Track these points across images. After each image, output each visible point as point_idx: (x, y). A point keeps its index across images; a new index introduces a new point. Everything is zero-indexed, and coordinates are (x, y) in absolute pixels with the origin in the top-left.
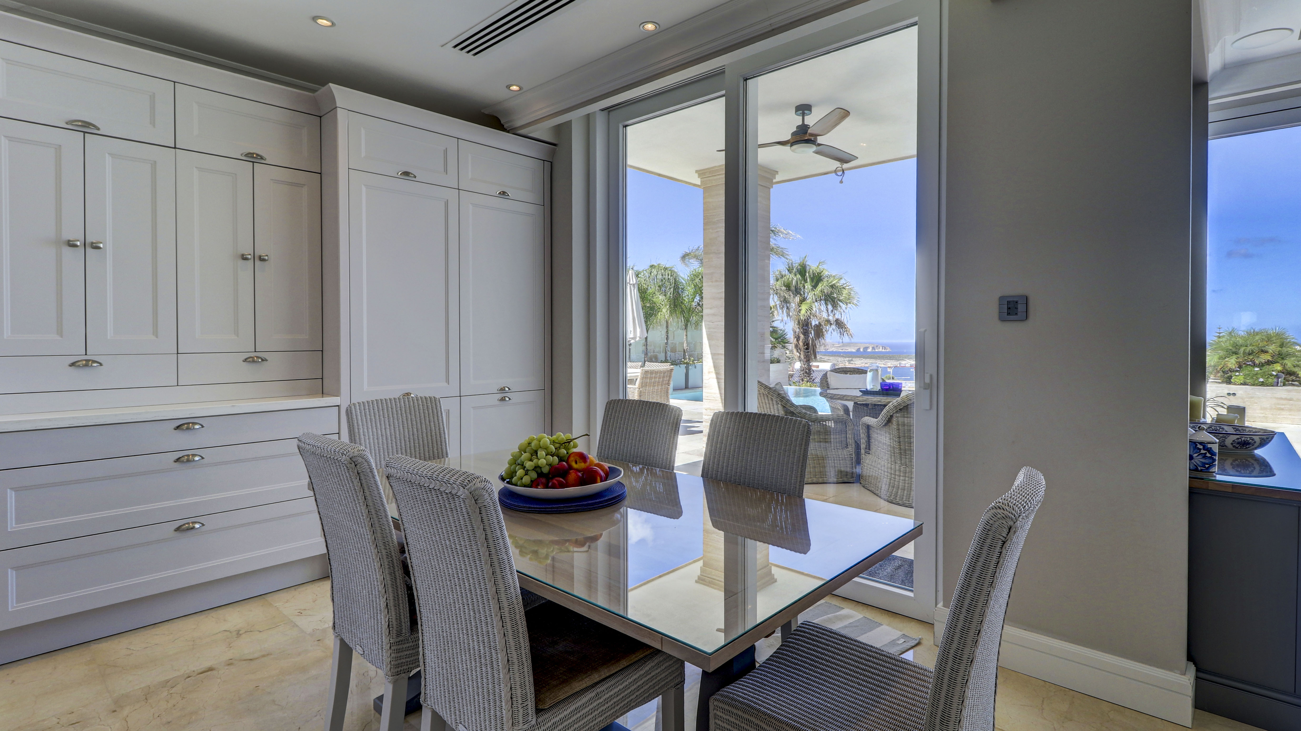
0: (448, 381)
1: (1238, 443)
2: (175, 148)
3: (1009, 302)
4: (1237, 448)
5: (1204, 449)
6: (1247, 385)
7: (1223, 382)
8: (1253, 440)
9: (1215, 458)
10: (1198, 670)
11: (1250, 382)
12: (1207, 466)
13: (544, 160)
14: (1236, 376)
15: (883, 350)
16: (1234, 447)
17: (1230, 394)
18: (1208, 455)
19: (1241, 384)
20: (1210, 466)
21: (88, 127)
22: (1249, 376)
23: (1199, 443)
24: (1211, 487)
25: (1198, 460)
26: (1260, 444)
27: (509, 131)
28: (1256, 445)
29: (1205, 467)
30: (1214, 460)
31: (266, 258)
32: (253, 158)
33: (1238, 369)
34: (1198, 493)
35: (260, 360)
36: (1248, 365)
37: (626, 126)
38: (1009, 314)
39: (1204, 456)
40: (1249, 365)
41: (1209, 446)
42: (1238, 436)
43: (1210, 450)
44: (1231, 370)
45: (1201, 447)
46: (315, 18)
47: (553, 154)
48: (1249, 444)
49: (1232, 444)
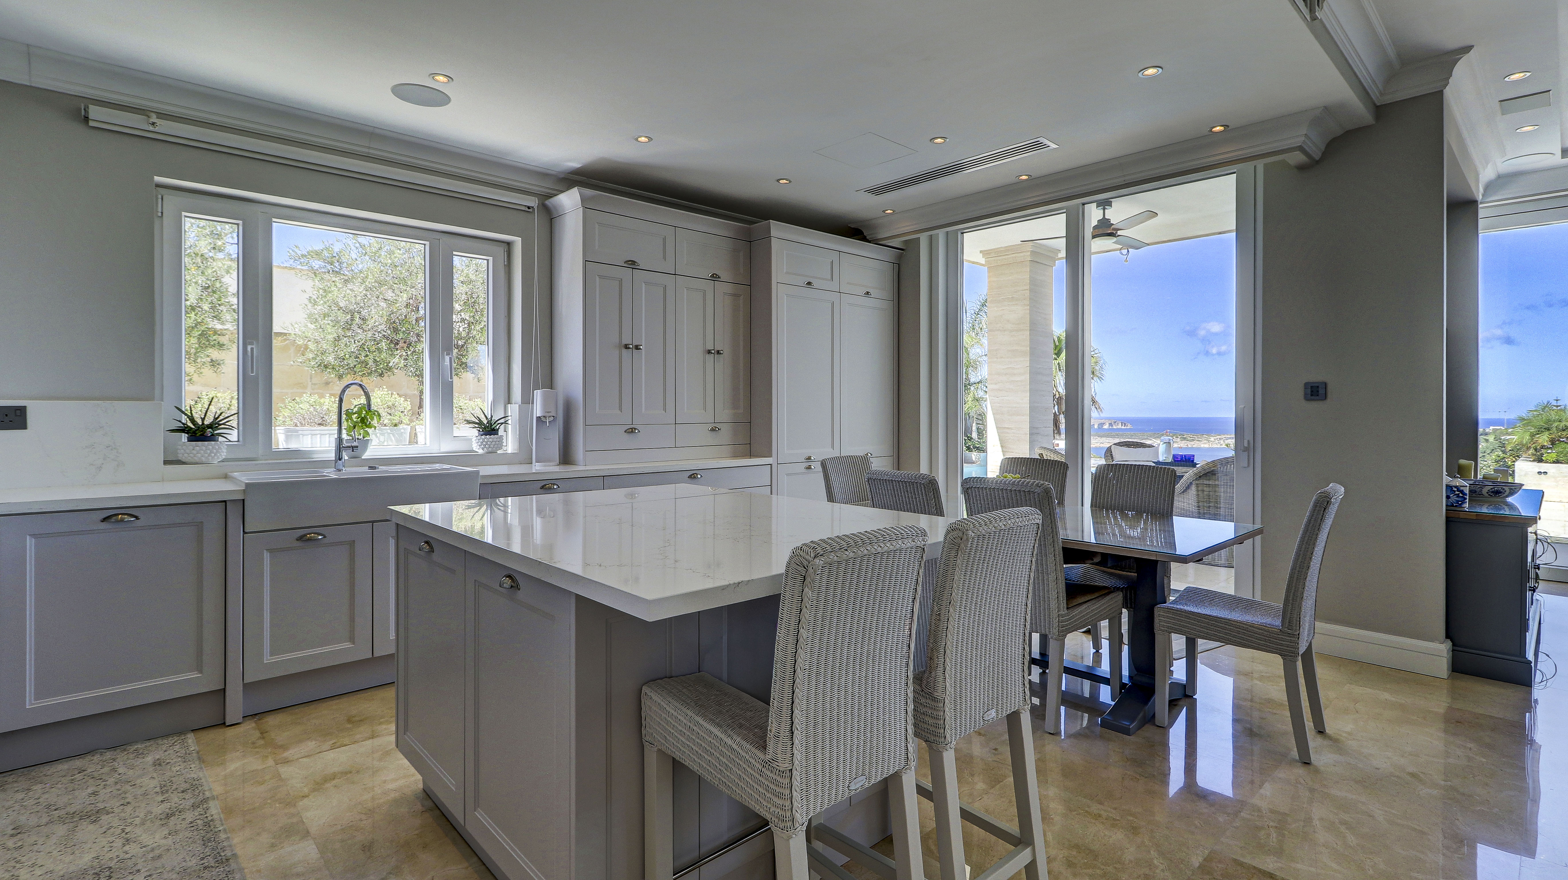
0: (833, 447)
1: (1492, 492)
2: (675, 274)
3: (1312, 387)
4: (1492, 496)
5: (1458, 491)
6: (1561, 463)
7: (1534, 461)
8: (1504, 489)
9: (1466, 497)
10: (1454, 645)
11: (1563, 460)
12: (1460, 503)
13: (894, 263)
14: (1548, 453)
15: (1123, 427)
16: (1489, 495)
17: (1541, 472)
18: (1461, 495)
19: (1554, 462)
20: (1462, 503)
21: (635, 264)
22: (1563, 453)
23: (1455, 487)
24: (1462, 515)
25: (1453, 498)
26: (1510, 493)
27: (870, 241)
28: (1506, 493)
29: (1458, 503)
30: (1466, 499)
31: (722, 352)
32: (715, 277)
33: (1551, 446)
34: (1452, 521)
35: (717, 429)
36: (1561, 441)
37: (963, 233)
38: (1312, 395)
39: (1458, 496)
40: (1563, 441)
41: (1462, 488)
42: (1492, 487)
43: (1462, 492)
44: (1543, 447)
45: (1456, 490)
46: (778, 180)
47: (900, 257)
48: (1501, 492)
49: (1487, 493)
